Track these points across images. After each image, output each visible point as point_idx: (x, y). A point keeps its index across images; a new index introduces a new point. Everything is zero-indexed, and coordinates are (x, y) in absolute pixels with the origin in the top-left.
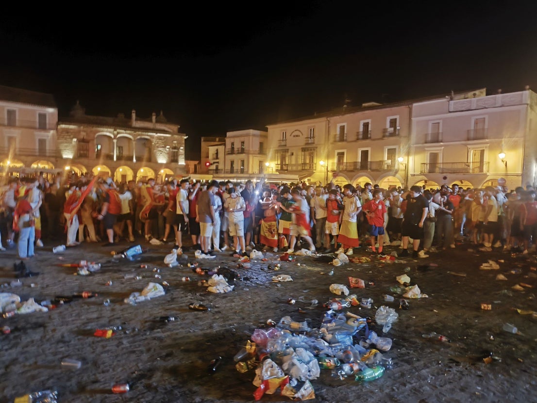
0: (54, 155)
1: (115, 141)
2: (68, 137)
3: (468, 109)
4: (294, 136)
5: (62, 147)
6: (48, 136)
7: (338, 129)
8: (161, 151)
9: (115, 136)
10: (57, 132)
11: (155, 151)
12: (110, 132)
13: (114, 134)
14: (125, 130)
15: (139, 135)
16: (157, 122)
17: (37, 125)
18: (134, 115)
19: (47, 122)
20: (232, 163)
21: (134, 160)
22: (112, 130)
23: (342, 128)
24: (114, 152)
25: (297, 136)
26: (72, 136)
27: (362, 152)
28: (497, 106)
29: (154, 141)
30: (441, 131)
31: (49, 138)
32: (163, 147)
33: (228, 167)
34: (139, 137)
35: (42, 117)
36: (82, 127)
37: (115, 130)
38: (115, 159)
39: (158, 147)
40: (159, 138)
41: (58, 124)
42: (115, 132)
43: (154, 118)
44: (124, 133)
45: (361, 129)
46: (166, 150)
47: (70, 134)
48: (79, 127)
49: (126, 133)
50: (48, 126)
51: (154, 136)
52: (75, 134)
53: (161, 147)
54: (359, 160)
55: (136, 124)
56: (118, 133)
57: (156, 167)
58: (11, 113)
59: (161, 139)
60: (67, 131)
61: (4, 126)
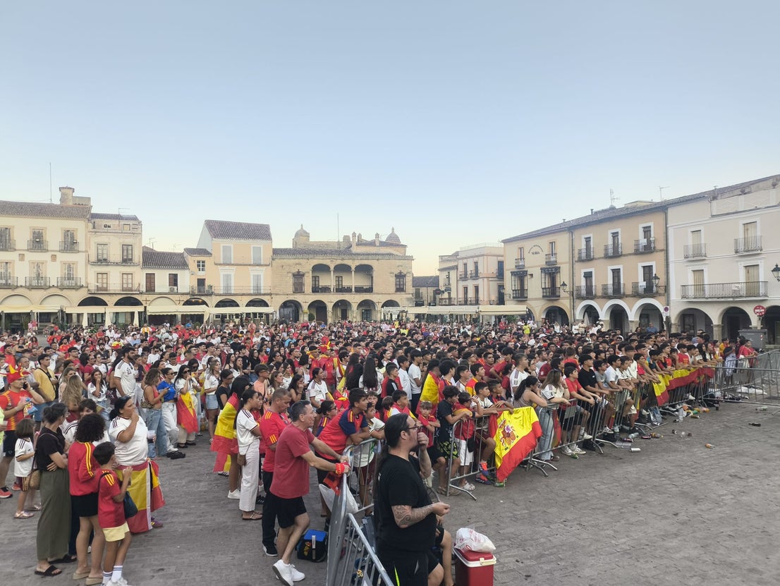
0: (269, 292)
2: (283, 271)
3: (734, 211)
4: (533, 253)
5: (276, 282)
6: (263, 271)
7: (584, 243)
17: (252, 261)
19: (262, 256)
20: (466, 289)
21: (353, 291)
23: (588, 240)
25: (536, 253)
26: (287, 270)
27: (613, 271)
28: (771, 205)
30: (703, 242)
31: (264, 273)
33: (461, 295)
34: (357, 264)
35: (257, 250)
36: (296, 260)
38: (333, 291)
41: (272, 257)
45: (610, 242)
47: (285, 267)
50: (262, 262)
54: (610, 282)
55: (357, 249)
56: (335, 261)
57: (379, 299)
58: (226, 249)
60: (282, 264)
61: (220, 264)
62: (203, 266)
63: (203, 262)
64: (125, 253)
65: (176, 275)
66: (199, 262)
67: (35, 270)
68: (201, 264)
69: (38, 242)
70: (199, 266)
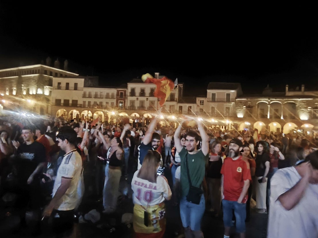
0: (233, 115)
1: (269, 106)
2: (241, 105)
5: (237, 111)
6: (231, 105)
8: (303, 111)
9: (269, 103)
10: (235, 103)
11: (298, 111)
12: (266, 101)
13: (268, 102)
14: (276, 99)
15: (286, 101)
16: (305, 90)
17: (225, 100)
18: (287, 88)
19: (231, 97)
21: (282, 118)
22: (267, 99)
24: (267, 113)
26: (243, 105)
29: (298, 104)
31: (231, 106)
32: (305, 108)
34: (286, 102)
35: (228, 95)
36: (249, 99)
37: (269, 99)
38: (268, 117)
39: (300, 108)
40: (302, 101)
41: (236, 98)
42: (269, 100)
43: (303, 88)
44: (275, 101)
46: (308, 110)
47: (242, 103)
48: (247, 99)
49: (277, 100)
50: (231, 100)
51: (297, 101)
52: (245, 103)
53: (304, 108)
55: (288, 94)
56: (271, 101)
57: (299, 123)
58: (214, 95)
59: (304, 102)
60: (241, 102)
61: (210, 101)
62: (203, 103)
63: (203, 101)
64: (172, 97)
65: (191, 107)
66: (201, 101)
67: (141, 104)
68: (202, 102)
69: (142, 93)
70: (201, 102)
